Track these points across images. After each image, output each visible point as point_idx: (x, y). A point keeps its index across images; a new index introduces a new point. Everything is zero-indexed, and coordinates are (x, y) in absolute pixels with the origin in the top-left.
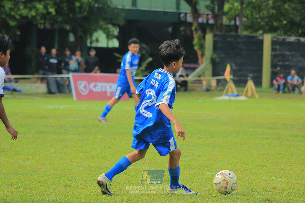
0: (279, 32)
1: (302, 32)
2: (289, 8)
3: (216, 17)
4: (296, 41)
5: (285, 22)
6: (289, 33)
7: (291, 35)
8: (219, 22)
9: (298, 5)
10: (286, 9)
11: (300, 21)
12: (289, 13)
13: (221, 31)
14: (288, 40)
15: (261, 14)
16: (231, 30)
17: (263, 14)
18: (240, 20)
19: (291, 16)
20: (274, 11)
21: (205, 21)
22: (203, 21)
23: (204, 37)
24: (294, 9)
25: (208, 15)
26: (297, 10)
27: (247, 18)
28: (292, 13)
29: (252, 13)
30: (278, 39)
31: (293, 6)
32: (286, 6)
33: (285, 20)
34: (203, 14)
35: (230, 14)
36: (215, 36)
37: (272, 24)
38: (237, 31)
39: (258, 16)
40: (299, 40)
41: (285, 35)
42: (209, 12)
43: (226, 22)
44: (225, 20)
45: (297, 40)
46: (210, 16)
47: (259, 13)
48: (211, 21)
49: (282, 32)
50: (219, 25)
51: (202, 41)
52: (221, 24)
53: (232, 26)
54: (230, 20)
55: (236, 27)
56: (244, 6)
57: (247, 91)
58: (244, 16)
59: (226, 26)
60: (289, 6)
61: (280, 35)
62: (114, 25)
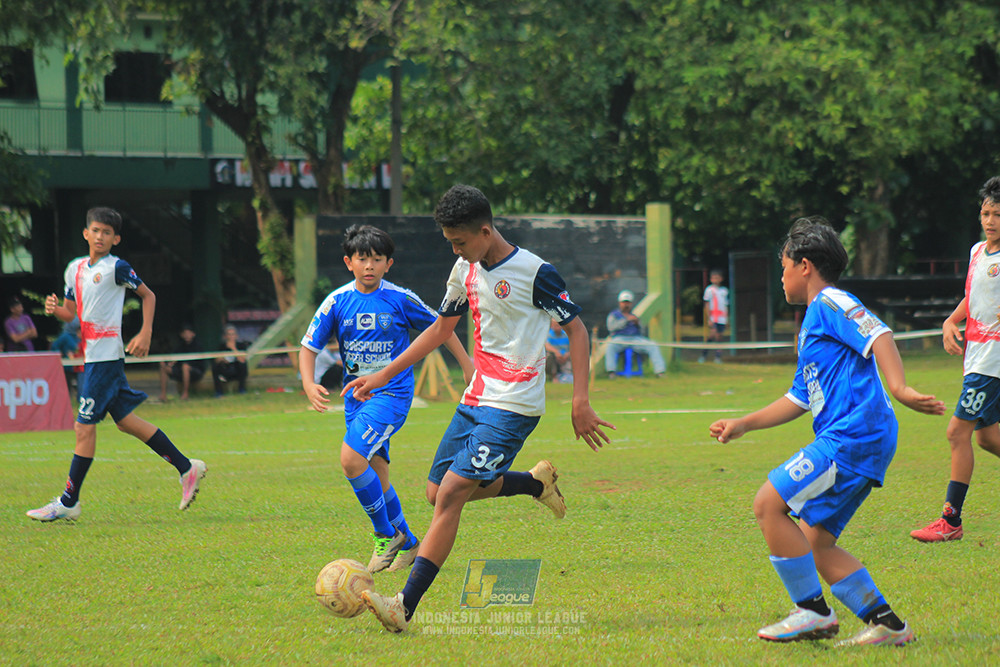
0: (508, 203)
1: (577, 199)
2: (534, 132)
3: (320, 167)
4: (562, 227)
5: (525, 173)
6: (540, 206)
7: (544, 211)
8: (332, 180)
9: (559, 121)
10: (527, 135)
11: (568, 167)
12: (536, 145)
13: (338, 209)
14: (536, 225)
15: (454, 152)
16: (369, 205)
17: (461, 152)
18: (395, 173)
19: (544, 154)
20: (493, 143)
21: (289, 182)
22: (283, 180)
23: (290, 230)
24: (549, 133)
25: (297, 162)
26: (560, 136)
27: (413, 165)
28: (546, 146)
29: (427, 149)
30: (506, 221)
31: (545, 123)
32: (527, 126)
33: (526, 166)
34: (282, 161)
35: (362, 155)
36: (321, 223)
37: (490, 181)
38: (386, 206)
39: (444, 159)
40: (570, 223)
41: (526, 211)
42: (302, 155)
43: (351, 179)
44: (349, 176)
45: (562, 221)
46: (302, 166)
47: (448, 150)
48: (308, 181)
49: (518, 203)
50: (330, 190)
51: (285, 240)
52: (338, 187)
53: (370, 190)
54: (364, 174)
55: (384, 195)
56: (404, 130)
57: (425, 382)
58: (406, 162)
59: (353, 191)
60: (534, 124)
61: (513, 211)
62: (15, 205)
